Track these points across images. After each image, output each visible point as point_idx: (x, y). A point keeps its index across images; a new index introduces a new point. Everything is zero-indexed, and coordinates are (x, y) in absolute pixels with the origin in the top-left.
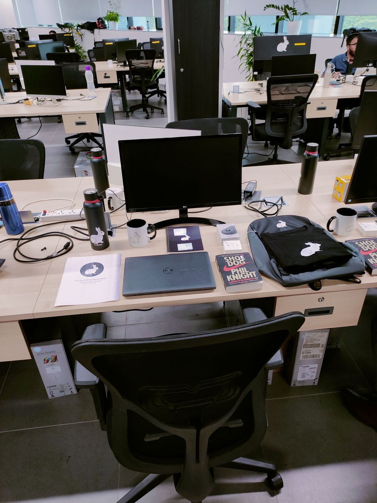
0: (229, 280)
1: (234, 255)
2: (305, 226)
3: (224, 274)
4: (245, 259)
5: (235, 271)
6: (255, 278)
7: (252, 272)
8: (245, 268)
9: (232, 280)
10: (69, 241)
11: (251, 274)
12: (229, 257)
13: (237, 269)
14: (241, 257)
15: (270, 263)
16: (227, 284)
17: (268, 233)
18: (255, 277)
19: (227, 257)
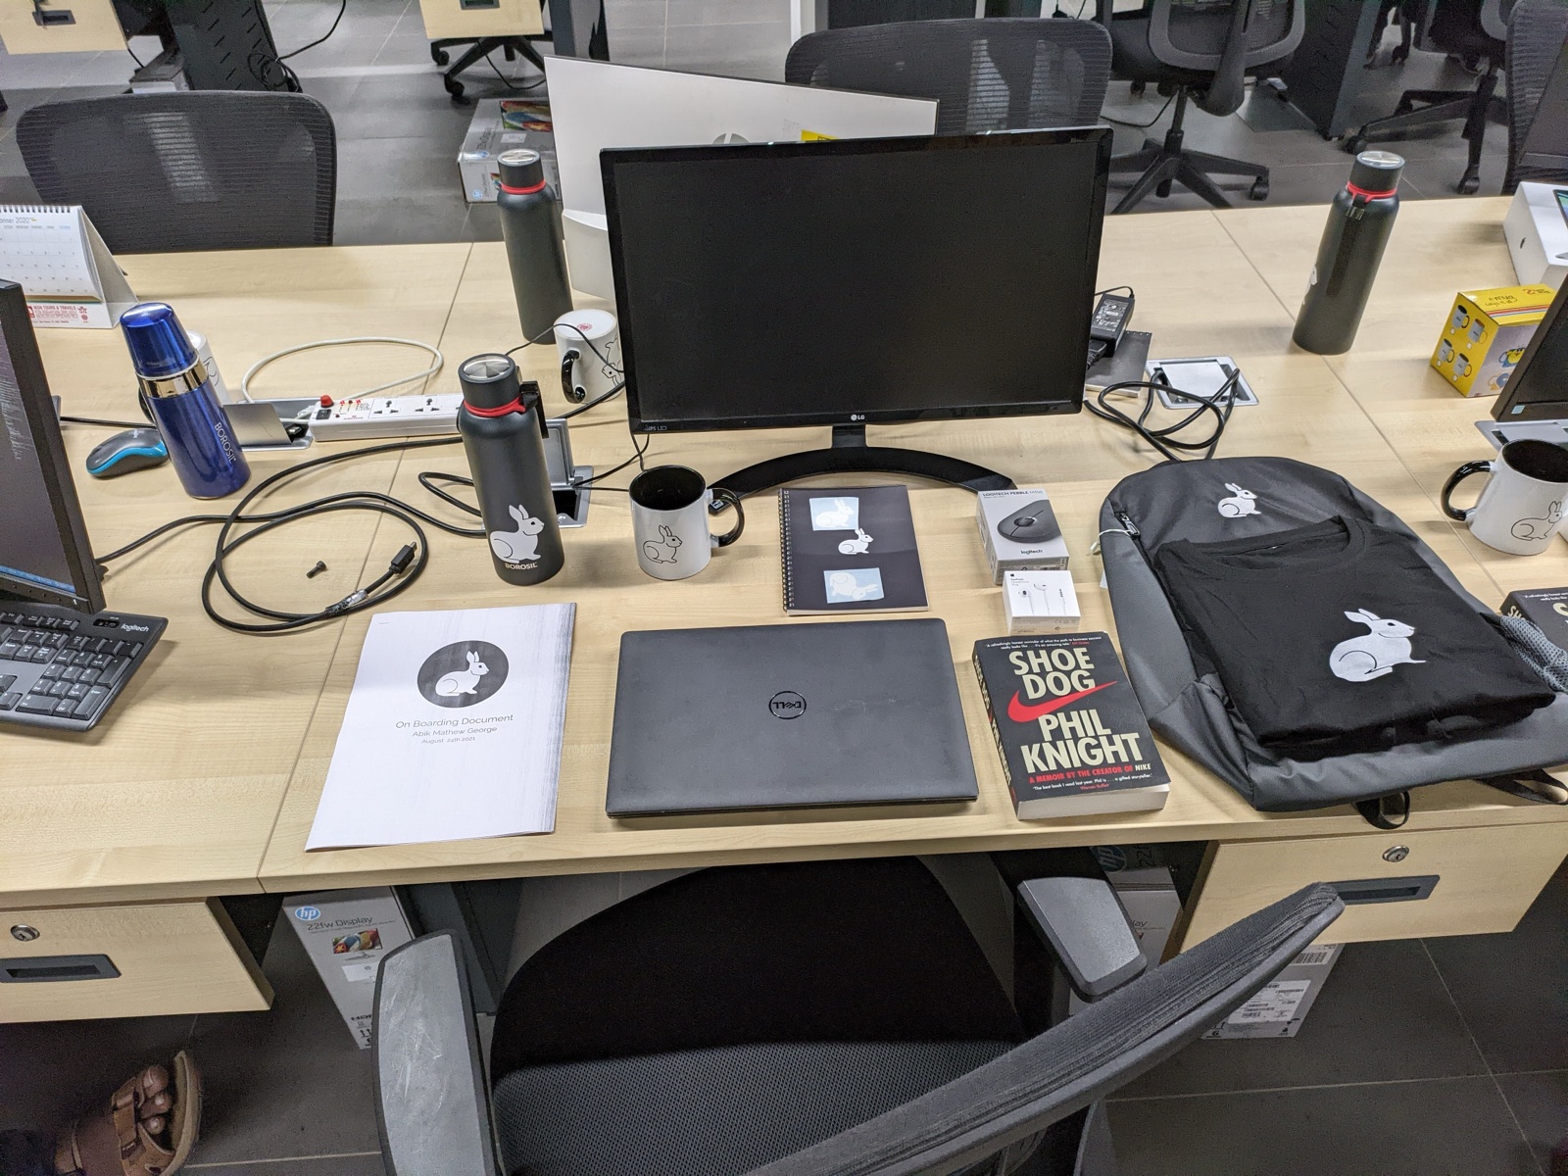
0: (1031, 769)
1: (1050, 643)
2: (1338, 521)
3: (1014, 734)
4: (1091, 666)
5: (1054, 725)
6: (1137, 768)
7: (1124, 736)
8: (1093, 712)
9: (1043, 768)
10: (410, 537)
11: (1119, 747)
12: (1031, 654)
13: (1061, 715)
14: (1078, 651)
15: (1198, 694)
16: (1023, 787)
17: (1186, 540)
18: (1139, 763)
19: (1020, 654)
